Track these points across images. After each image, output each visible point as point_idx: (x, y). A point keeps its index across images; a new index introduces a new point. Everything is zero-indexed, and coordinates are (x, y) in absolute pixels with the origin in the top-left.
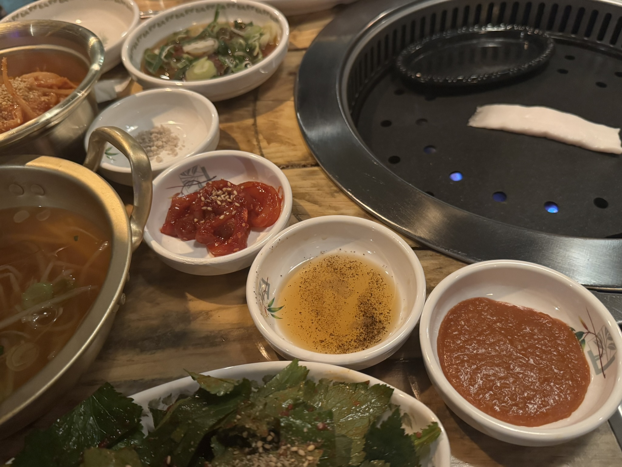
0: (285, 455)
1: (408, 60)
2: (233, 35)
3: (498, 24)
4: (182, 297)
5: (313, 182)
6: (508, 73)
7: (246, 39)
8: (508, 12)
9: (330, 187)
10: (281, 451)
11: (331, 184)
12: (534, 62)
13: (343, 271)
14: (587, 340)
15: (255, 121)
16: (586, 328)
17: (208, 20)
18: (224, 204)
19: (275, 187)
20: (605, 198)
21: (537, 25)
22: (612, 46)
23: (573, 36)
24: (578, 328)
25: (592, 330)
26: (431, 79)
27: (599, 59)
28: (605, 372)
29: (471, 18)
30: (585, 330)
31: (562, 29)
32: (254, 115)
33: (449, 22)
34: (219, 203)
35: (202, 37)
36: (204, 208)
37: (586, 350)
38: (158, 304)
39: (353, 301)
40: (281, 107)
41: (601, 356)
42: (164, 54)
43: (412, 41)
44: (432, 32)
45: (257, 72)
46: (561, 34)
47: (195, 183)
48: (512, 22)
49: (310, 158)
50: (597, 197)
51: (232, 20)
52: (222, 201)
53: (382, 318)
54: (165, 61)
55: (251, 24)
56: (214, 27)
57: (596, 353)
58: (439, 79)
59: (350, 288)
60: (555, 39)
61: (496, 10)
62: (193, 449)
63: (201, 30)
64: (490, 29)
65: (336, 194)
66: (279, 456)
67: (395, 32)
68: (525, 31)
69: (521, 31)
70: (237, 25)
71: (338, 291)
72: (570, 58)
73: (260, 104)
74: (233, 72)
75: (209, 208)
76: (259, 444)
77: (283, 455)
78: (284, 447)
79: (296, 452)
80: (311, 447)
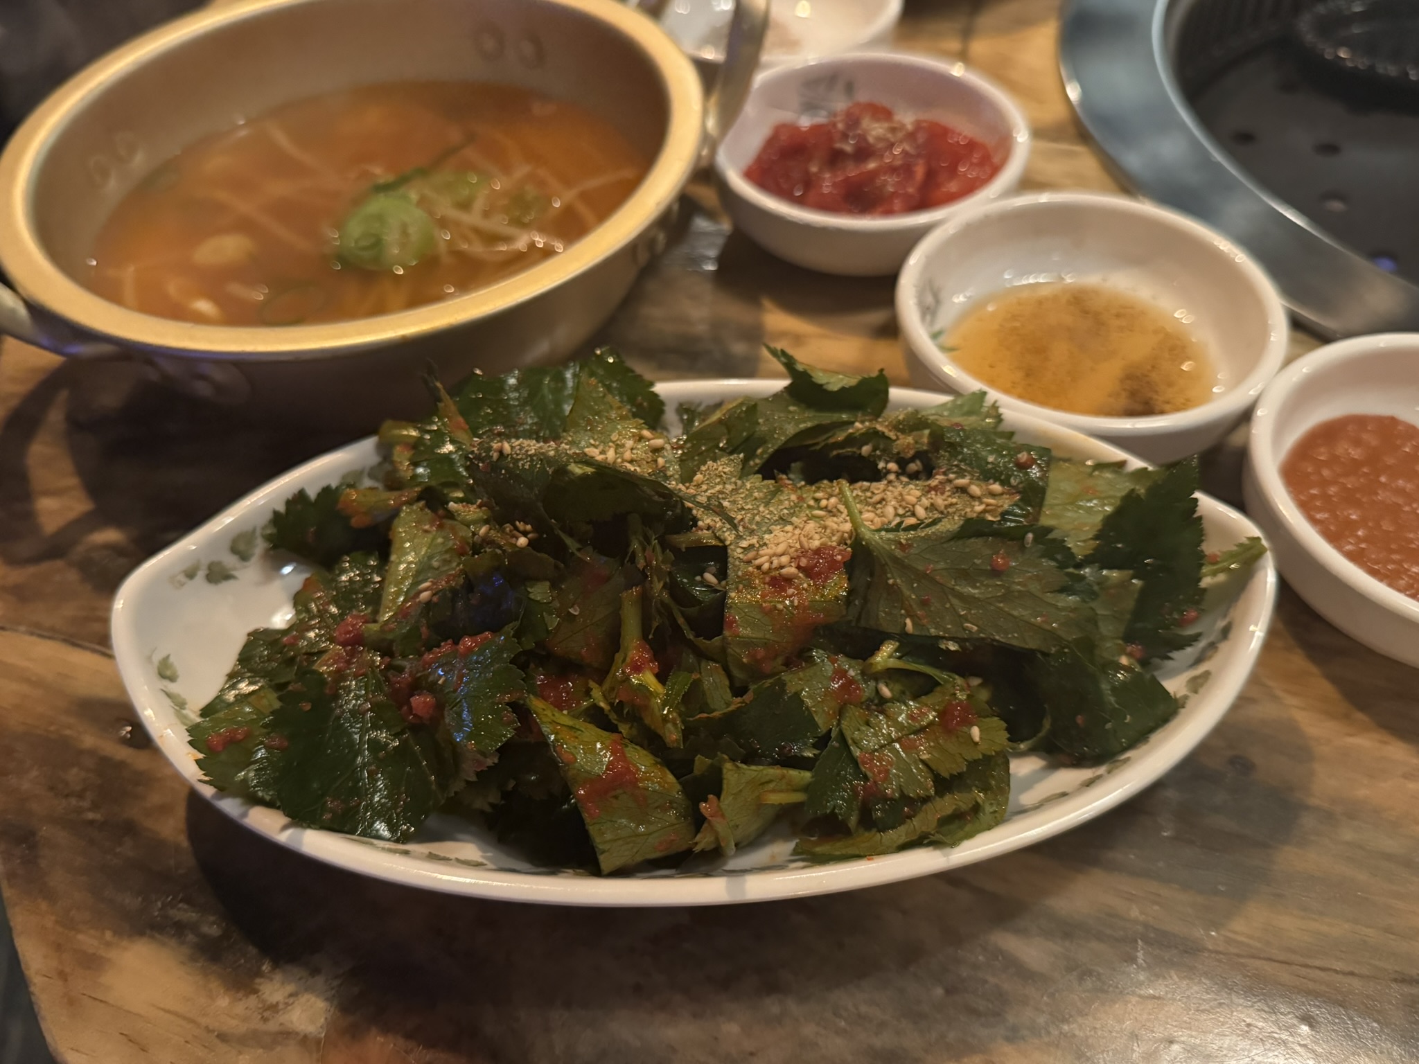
0: (939, 489)
10: (933, 482)
13: (1102, 317)
15: (966, 45)
26: (1372, 68)
34: (873, 140)
36: (839, 145)
59: (1113, 347)
62: (757, 461)
66: (927, 490)
76: (892, 466)
77: (935, 489)
78: (940, 477)
79: (963, 490)
80: (996, 487)
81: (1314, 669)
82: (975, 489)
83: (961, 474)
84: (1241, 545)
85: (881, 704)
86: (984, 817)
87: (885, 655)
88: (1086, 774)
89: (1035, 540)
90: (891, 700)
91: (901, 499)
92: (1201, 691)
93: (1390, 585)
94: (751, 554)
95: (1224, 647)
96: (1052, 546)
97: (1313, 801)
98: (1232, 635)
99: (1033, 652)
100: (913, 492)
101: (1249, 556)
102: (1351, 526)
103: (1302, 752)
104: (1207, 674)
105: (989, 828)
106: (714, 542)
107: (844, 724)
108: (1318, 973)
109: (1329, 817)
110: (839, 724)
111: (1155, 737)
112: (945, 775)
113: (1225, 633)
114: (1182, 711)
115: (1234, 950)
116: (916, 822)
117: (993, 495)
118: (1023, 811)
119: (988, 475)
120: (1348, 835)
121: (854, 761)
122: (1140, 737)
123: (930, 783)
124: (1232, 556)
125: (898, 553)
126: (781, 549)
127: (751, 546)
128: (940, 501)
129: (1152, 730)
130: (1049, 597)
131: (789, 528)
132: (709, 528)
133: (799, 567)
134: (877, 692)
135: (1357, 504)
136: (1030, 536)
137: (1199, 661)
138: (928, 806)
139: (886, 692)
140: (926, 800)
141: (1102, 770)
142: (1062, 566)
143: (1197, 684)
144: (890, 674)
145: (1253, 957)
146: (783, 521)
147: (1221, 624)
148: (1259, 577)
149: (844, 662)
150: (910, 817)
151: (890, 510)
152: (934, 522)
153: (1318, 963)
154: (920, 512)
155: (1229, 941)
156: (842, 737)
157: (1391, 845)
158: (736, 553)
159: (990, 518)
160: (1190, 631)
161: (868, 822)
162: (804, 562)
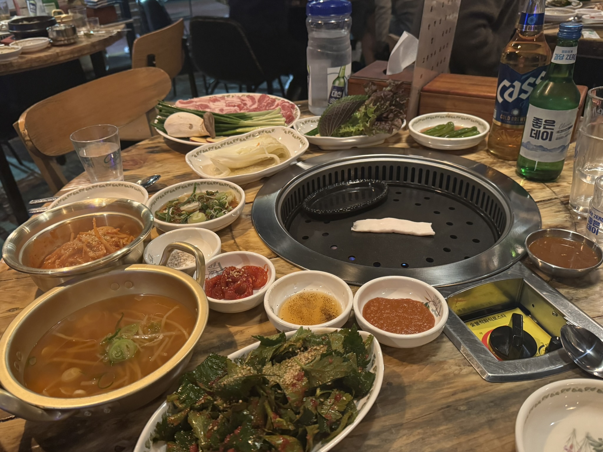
0: (311, 351)
1: (309, 204)
2: (208, 199)
3: (355, 179)
4: (224, 327)
5: (279, 264)
6: (367, 204)
7: (219, 200)
8: (359, 173)
9: (288, 265)
10: (309, 350)
11: (288, 264)
12: (379, 197)
13: (309, 299)
14: (430, 305)
15: (235, 241)
16: (428, 300)
17: (190, 192)
18: (238, 277)
19: (261, 267)
20: (431, 257)
21: (377, 178)
22: (419, 184)
23: (398, 181)
24: (425, 302)
25: (430, 300)
27: (415, 192)
28: (440, 314)
29: (340, 178)
30: (428, 301)
31: (391, 178)
32: (233, 238)
33: (327, 182)
34: (235, 276)
35: (189, 202)
36: (227, 280)
37: (430, 309)
38: (212, 332)
39: (318, 310)
40: (248, 232)
41: (437, 309)
42: (170, 213)
43: (309, 194)
44: (319, 188)
45: (231, 216)
46: (391, 181)
47: (215, 272)
48: (363, 178)
49: (273, 254)
50: (427, 257)
51: (204, 191)
52: (237, 275)
53: (334, 314)
54: (172, 216)
55: (217, 192)
56: (195, 196)
57: (435, 309)
58: (330, 211)
59: (315, 305)
60: (387, 184)
61: (352, 173)
63: (186, 199)
64: (351, 183)
65: (293, 268)
66: (309, 352)
67: (299, 190)
68: (371, 182)
69: (369, 182)
70: (208, 193)
71: (309, 307)
72: (399, 193)
73: (235, 232)
74: (216, 217)
75: (230, 280)
76: (298, 351)
77: (310, 351)
78: (310, 349)
79: (316, 349)
80: (322, 346)
81: (391, 358)
82: (318, 348)
83: (313, 346)
84: (368, 338)
85: (322, 403)
86: (355, 415)
87: (318, 392)
88: (366, 398)
89: (335, 353)
90: (324, 401)
91: (305, 357)
92: (377, 370)
93: (396, 333)
94: (284, 382)
95: (376, 360)
96: (338, 353)
97: (406, 385)
98: (376, 356)
99: (344, 377)
100: (306, 354)
101: (370, 339)
102: (382, 324)
103: (399, 376)
104: (376, 367)
105: (357, 416)
106: (275, 383)
107: (318, 410)
108: (425, 417)
109: (410, 386)
110: (317, 411)
111: (374, 383)
112: (343, 410)
113: (374, 356)
114: (376, 376)
115: (409, 421)
116: (342, 424)
117: (322, 348)
118: (360, 411)
119: (318, 344)
120: (415, 388)
121: (324, 418)
122: (371, 385)
123: (340, 414)
124: (367, 340)
125: (312, 368)
126: (290, 378)
127: (283, 381)
128: (313, 354)
129: (373, 382)
130: (342, 364)
131: (287, 373)
132: (272, 381)
133: (296, 380)
134: (320, 401)
135: (381, 319)
136: (333, 353)
137: (372, 365)
138: (343, 420)
139: (322, 400)
140: (341, 418)
141: (368, 395)
142: (341, 356)
143: (375, 369)
144: (321, 396)
145: (412, 420)
146: (285, 372)
147: (373, 355)
148: (375, 342)
149: (311, 398)
150: (340, 424)
151: (304, 360)
152: (315, 358)
153: (424, 415)
154: (310, 358)
155: (407, 419)
156: (319, 414)
157: (424, 386)
158: (281, 384)
159: (325, 353)
160: (368, 360)
161: (332, 430)
162: (296, 378)
